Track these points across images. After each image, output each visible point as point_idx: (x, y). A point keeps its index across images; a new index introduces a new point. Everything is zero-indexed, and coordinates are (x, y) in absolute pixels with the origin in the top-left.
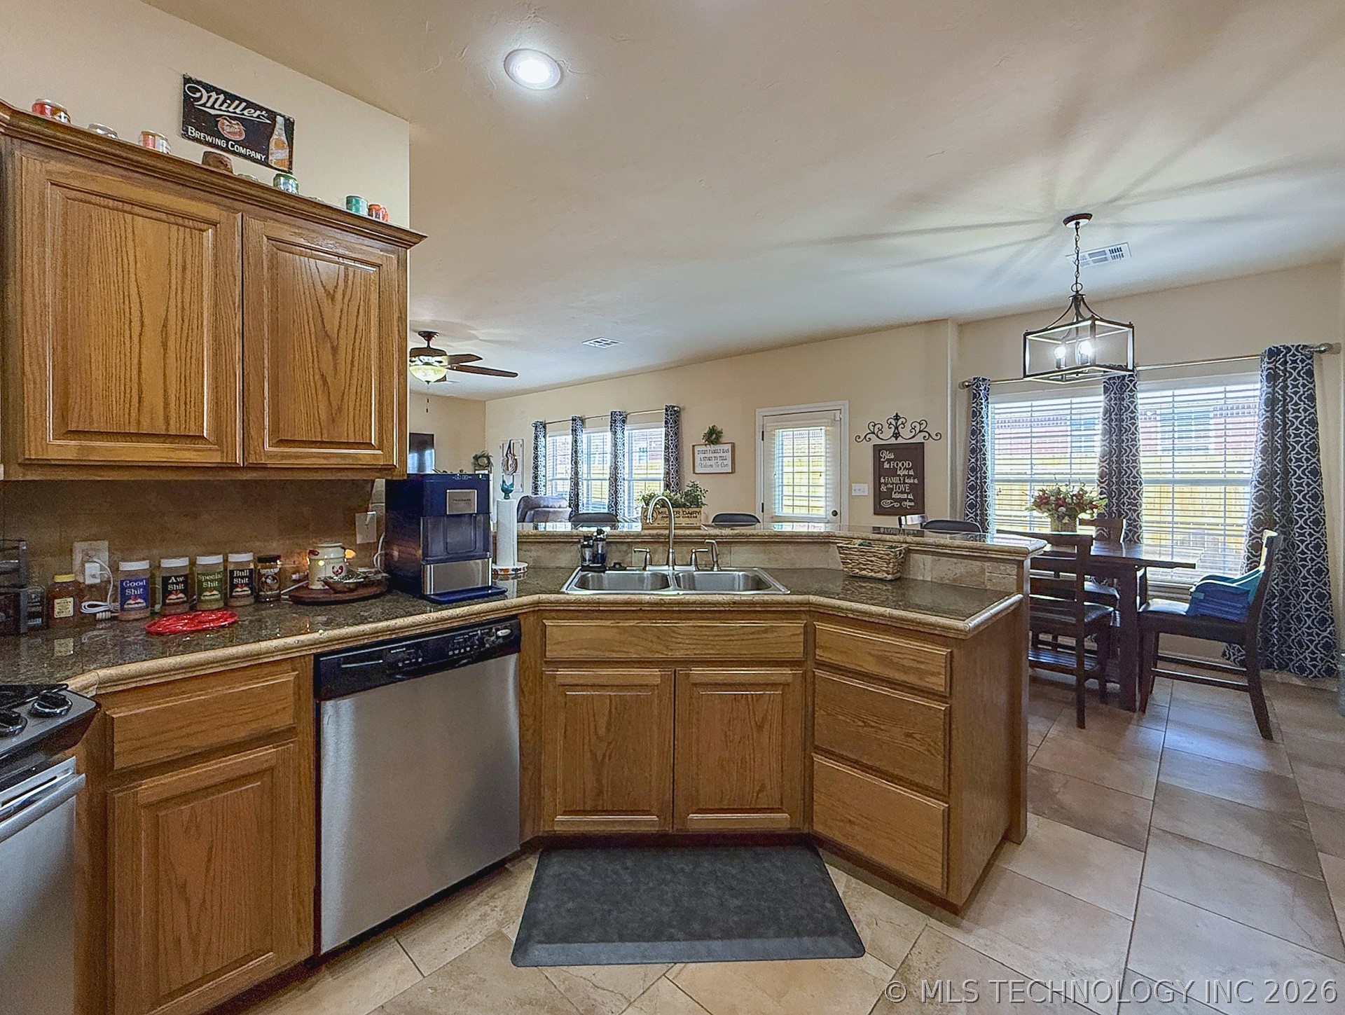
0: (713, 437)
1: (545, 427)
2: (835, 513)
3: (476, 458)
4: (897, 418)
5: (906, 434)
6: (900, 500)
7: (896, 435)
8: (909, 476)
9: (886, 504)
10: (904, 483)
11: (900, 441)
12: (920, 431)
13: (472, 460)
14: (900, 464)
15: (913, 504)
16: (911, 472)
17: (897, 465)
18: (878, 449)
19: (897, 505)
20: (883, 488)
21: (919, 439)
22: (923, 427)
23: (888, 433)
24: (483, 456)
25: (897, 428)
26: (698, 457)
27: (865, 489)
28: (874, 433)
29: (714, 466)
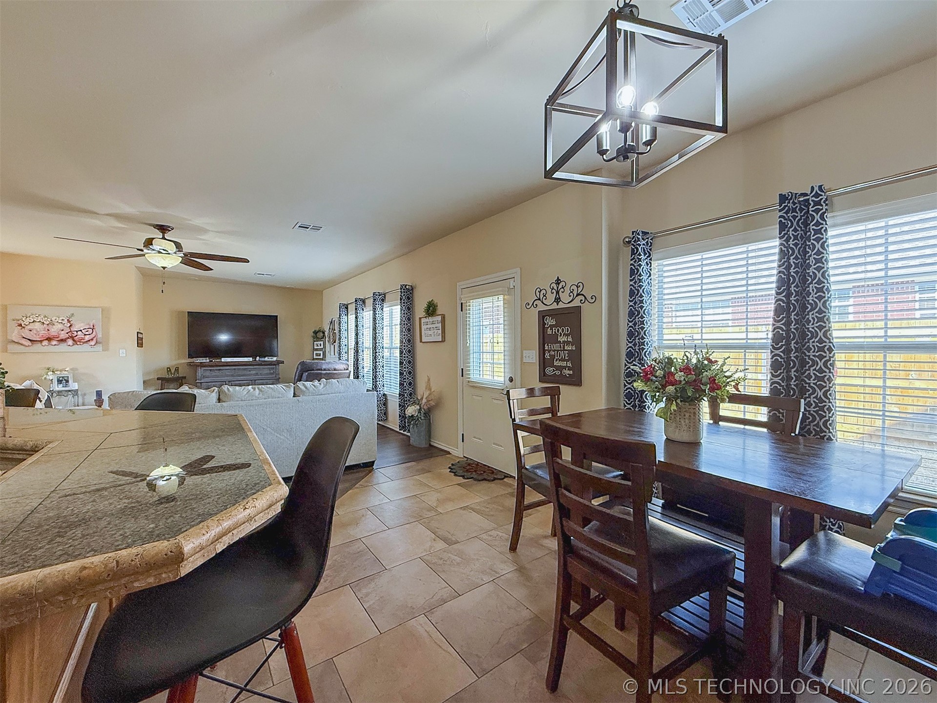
0: (431, 310)
1: (347, 308)
2: (511, 380)
3: (316, 333)
4: (558, 281)
5: (565, 297)
6: (560, 368)
7: (558, 300)
8: (568, 343)
9: (549, 371)
10: (564, 350)
11: (561, 305)
12: (578, 295)
13: (313, 334)
14: (560, 331)
15: (571, 372)
16: (570, 339)
17: (558, 330)
18: (542, 315)
19: (558, 373)
20: (547, 355)
21: (576, 303)
22: (580, 289)
23: (551, 298)
24: (319, 331)
25: (558, 292)
26: (424, 327)
27: (532, 356)
28: (539, 299)
29: (433, 335)
